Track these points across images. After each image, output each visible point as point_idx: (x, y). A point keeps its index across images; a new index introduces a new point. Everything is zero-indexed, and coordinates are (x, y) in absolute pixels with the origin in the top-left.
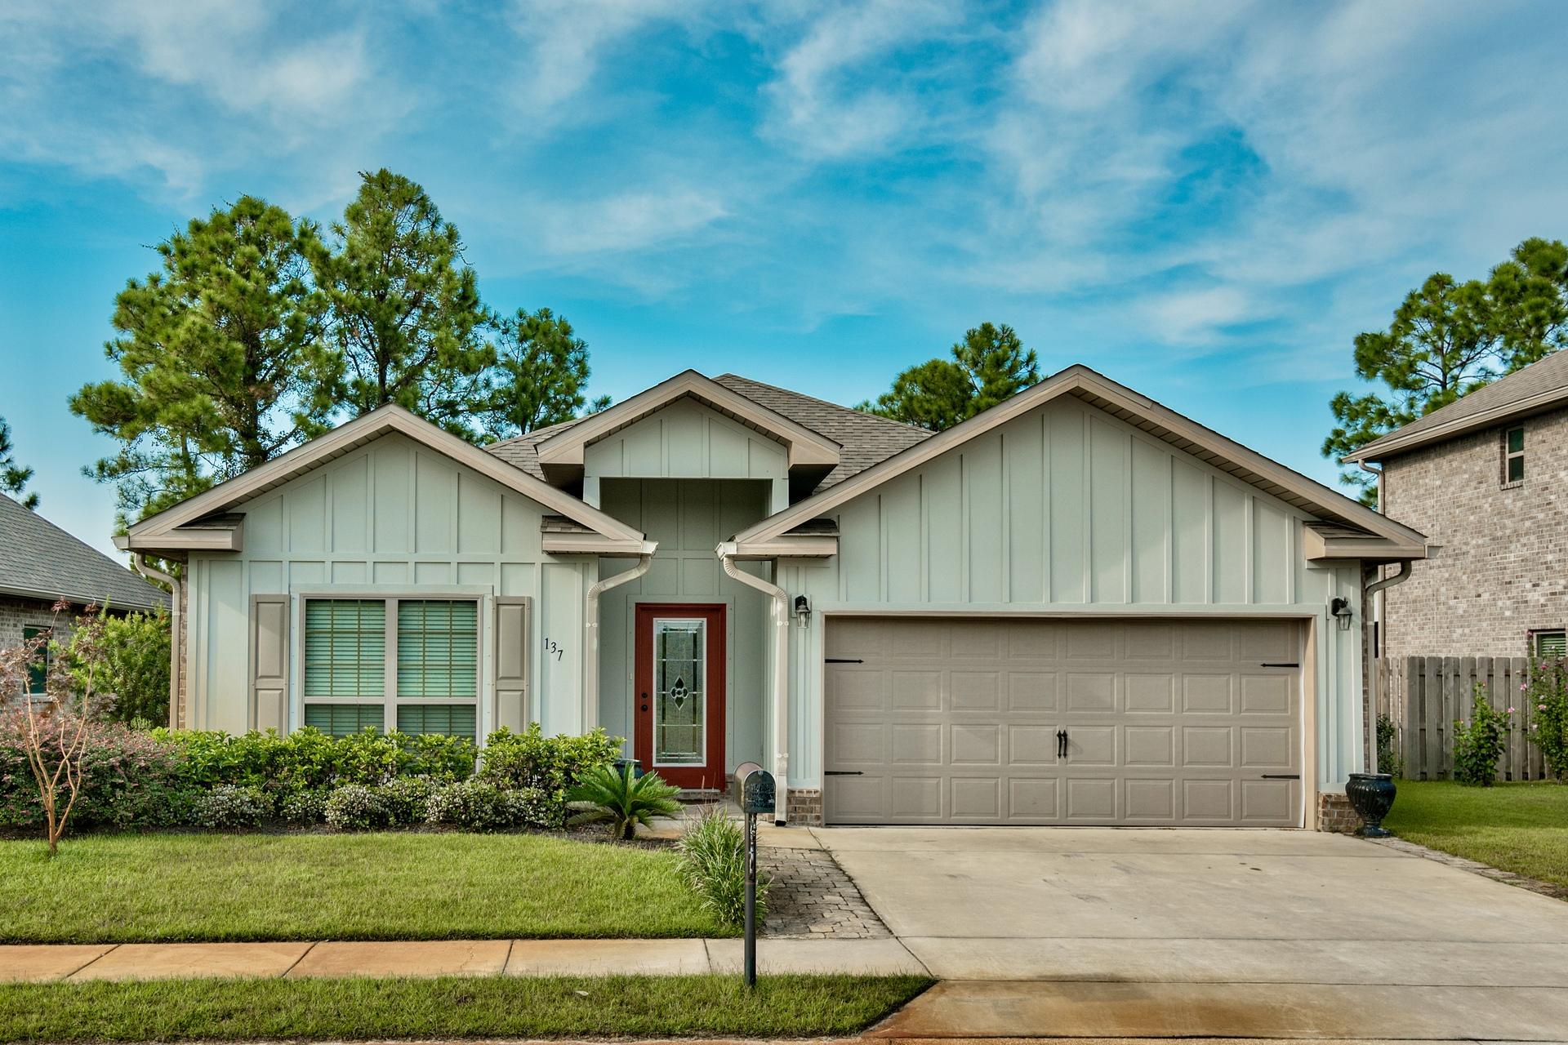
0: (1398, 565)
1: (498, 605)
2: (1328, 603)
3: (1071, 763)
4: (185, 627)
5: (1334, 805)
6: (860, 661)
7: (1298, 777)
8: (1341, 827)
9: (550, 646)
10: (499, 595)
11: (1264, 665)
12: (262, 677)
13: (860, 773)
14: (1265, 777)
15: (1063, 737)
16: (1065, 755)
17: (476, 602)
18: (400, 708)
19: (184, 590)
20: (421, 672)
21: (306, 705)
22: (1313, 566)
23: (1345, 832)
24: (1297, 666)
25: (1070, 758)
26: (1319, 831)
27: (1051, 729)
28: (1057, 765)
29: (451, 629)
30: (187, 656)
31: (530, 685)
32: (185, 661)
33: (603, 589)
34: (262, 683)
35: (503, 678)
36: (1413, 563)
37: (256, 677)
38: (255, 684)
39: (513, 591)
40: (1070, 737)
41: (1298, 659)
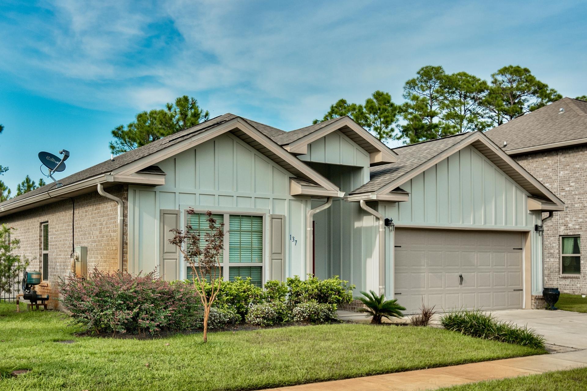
0: (548, 213)
1: (272, 218)
2: (534, 226)
3: (463, 287)
4: (126, 225)
5: (537, 299)
6: (400, 247)
7: (522, 290)
8: (539, 307)
9: (292, 238)
10: (272, 214)
11: (514, 249)
12: (166, 253)
13: (400, 294)
14: (514, 290)
15: (461, 277)
16: (462, 284)
17: (261, 217)
18: (231, 268)
19: (125, 205)
20: (239, 250)
21: (187, 267)
22: (530, 213)
23: (541, 309)
24: (521, 249)
25: (463, 284)
26: (533, 309)
27: (457, 274)
28: (459, 288)
29: (252, 230)
30: (128, 241)
31: (285, 257)
32: (127, 244)
33: (315, 213)
34: (167, 256)
35: (274, 253)
36: (554, 212)
37: (164, 253)
38: (163, 257)
39: (278, 212)
40: (463, 276)
41: (522, 247)
